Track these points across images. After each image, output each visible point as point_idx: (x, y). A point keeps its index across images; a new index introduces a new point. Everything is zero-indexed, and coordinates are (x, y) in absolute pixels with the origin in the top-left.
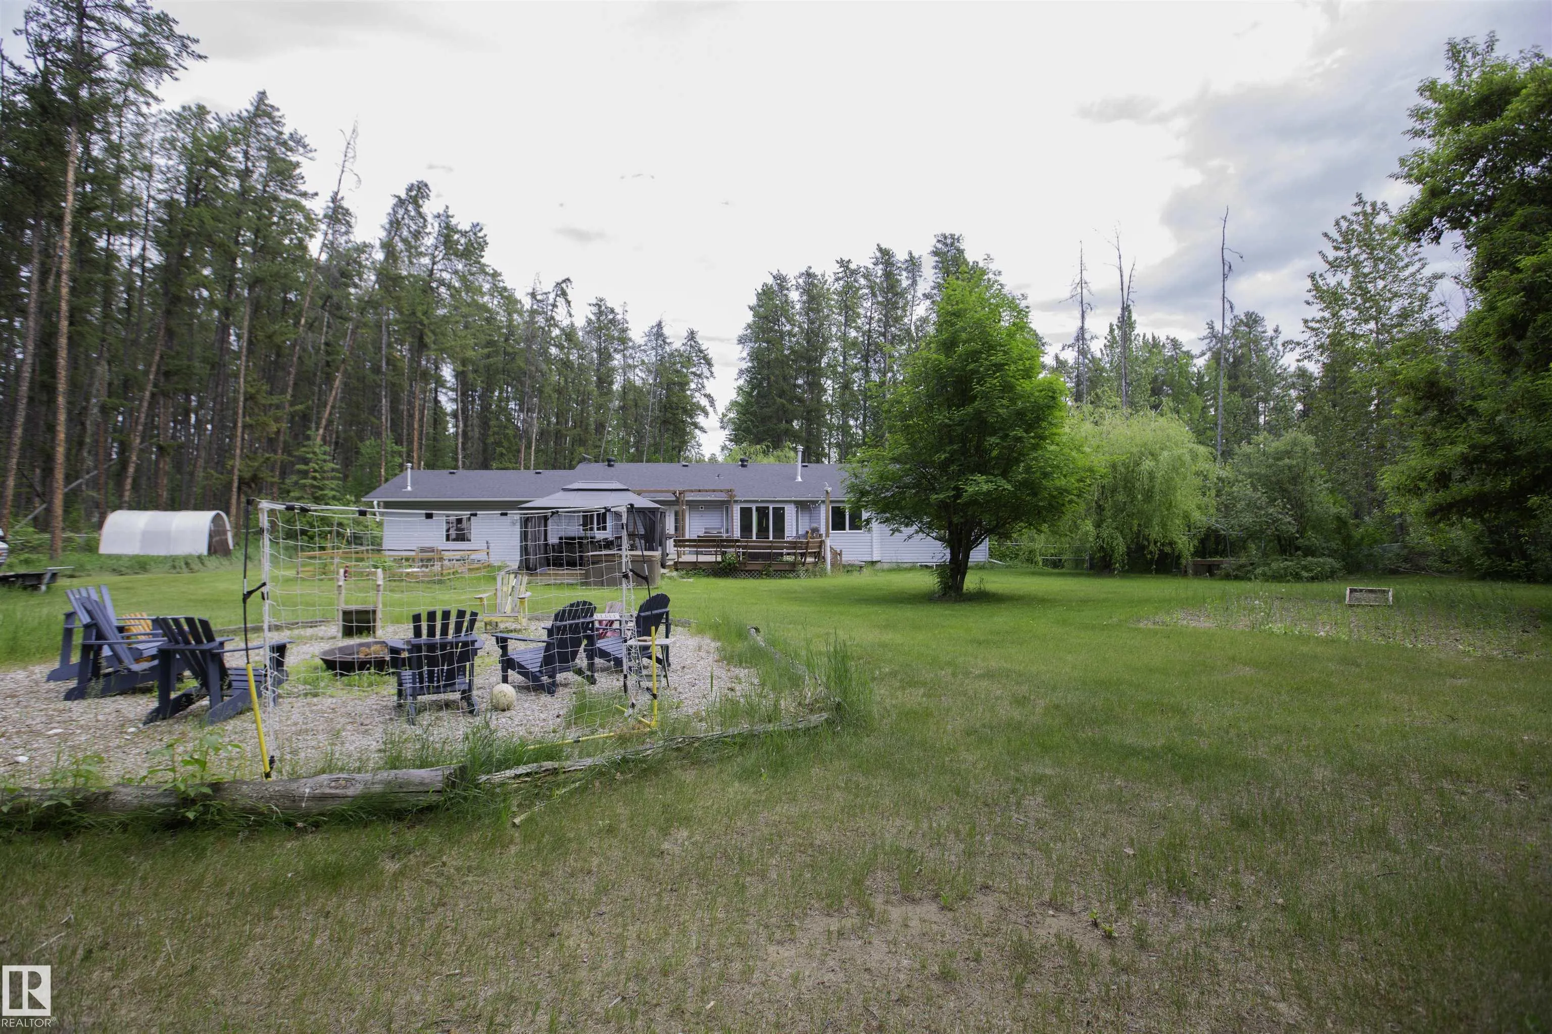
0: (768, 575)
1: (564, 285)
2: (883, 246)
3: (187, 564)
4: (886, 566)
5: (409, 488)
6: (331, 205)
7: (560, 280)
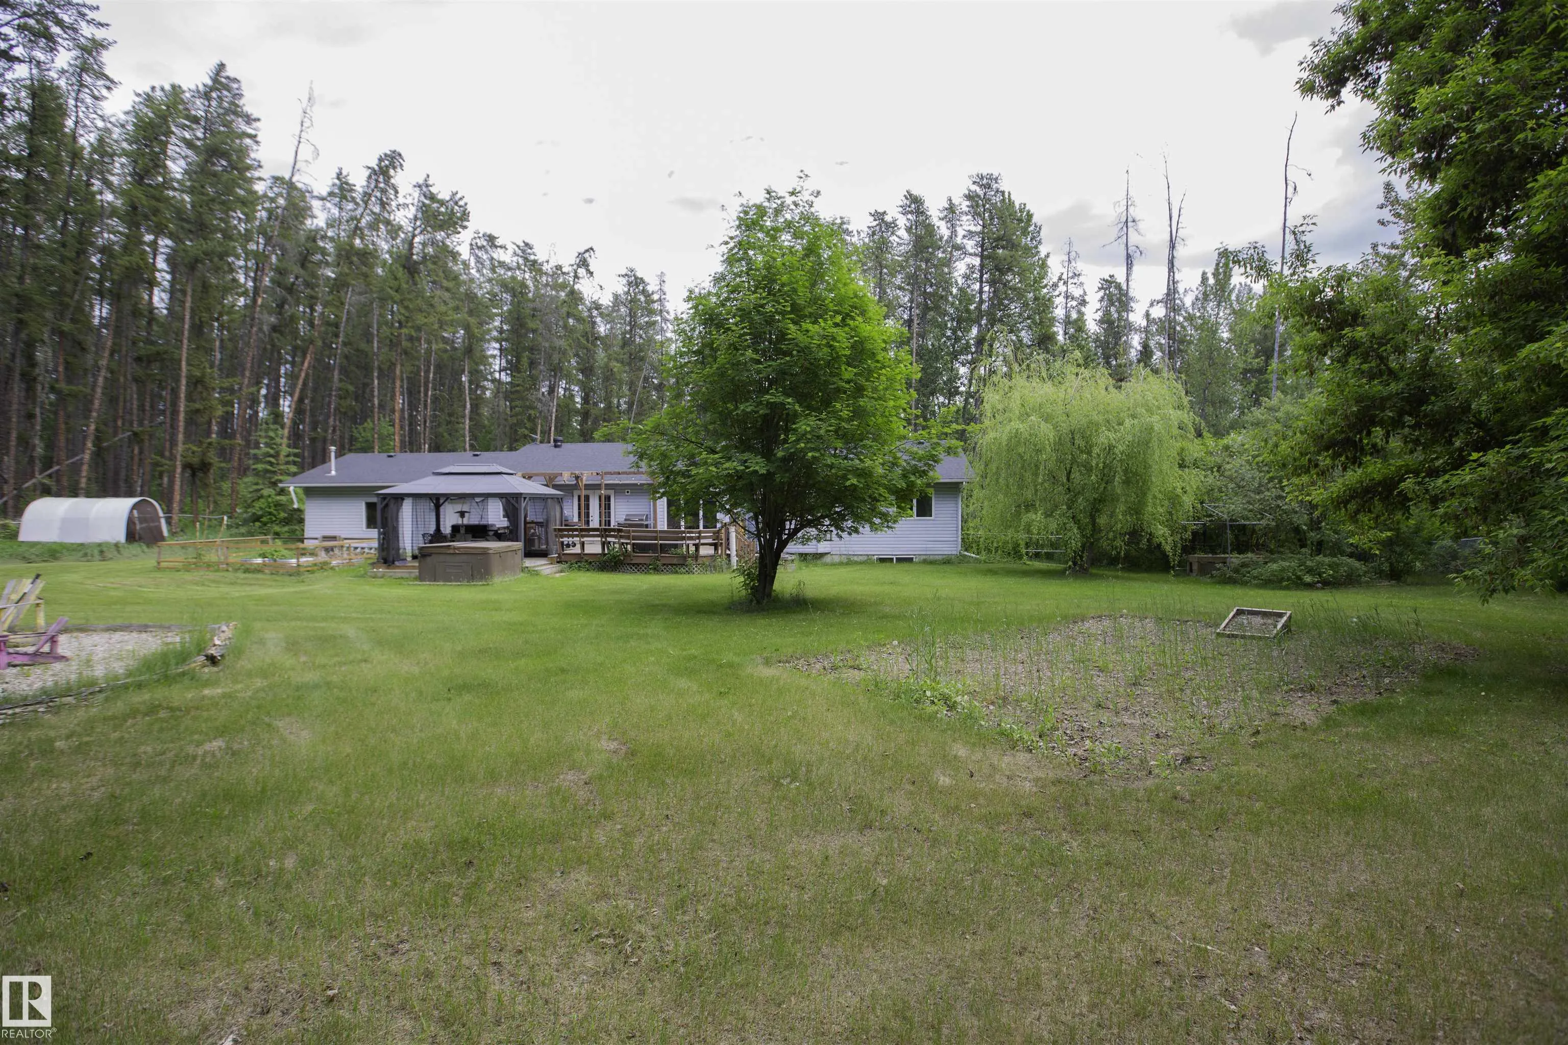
0: (657, 570)
1: (587, 255)
2: (915, 192)
3: (102, 552)
4: (837, 559)
5: (333, 473)
6: (337, 182)
7: (582, 251)
